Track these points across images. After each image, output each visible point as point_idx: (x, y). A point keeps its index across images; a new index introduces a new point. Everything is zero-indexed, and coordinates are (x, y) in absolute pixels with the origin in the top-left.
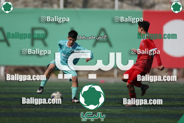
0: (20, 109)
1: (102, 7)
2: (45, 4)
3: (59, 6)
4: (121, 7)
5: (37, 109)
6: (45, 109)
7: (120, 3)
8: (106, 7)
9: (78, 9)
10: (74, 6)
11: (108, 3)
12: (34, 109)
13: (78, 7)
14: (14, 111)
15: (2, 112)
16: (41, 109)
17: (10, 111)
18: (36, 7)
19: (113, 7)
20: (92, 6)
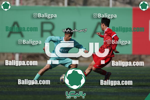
0: (31, 89)
1: (99, 5)
2: (52, 3)
3: (64, 4)
4: (114, 5)
5: (45, 89)
6: (52, 89)
7: (114, 2)
8: (102, 5)
9: (79, 7)
10: (76, 4)
11: (104, 1)
12: (43, 89)
13: (80, 5)
14: (27, 90)
15: (17, 91)
16: (49, 89)
17: (24, 90)
18: (45, 5)
19: (108, 5)
20: (90, 4)
